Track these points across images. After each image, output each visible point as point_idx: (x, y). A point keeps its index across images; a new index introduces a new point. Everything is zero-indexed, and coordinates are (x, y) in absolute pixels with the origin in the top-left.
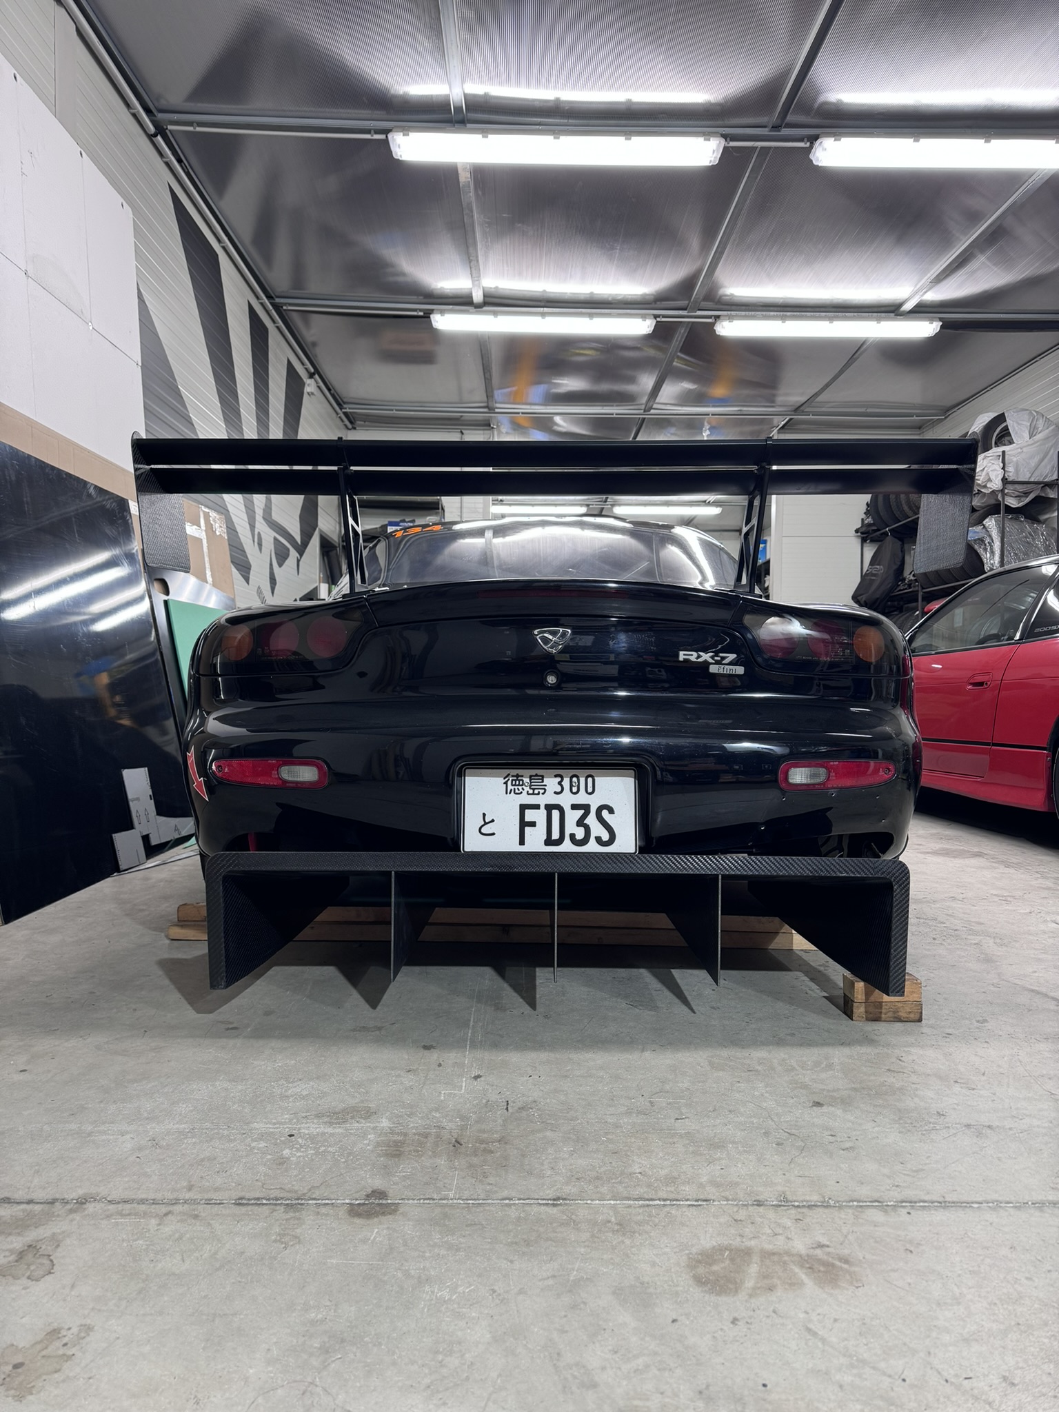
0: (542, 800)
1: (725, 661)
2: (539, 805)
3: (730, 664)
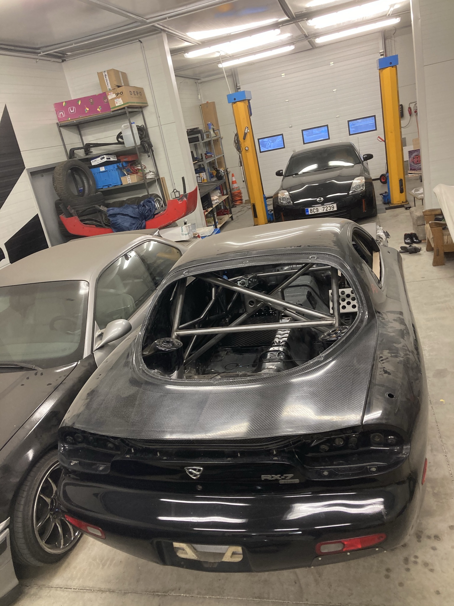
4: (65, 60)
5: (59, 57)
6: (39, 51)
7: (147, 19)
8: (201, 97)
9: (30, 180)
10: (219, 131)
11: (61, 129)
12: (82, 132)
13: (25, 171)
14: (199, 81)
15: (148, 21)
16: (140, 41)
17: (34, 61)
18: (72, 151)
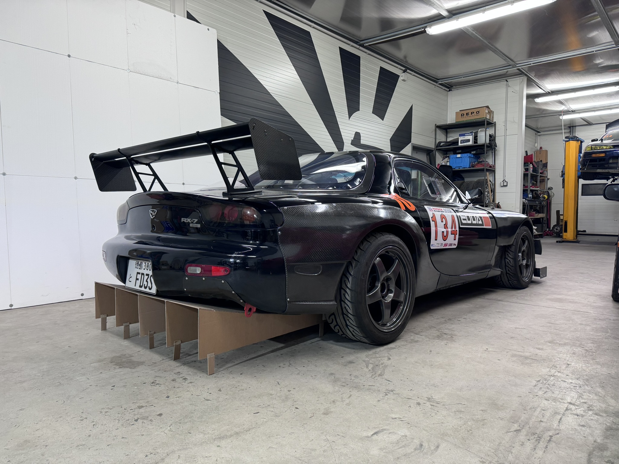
0: (141, 271)
1: (194, 222)
2: (140, 273)
3: (196, 223)
4: (451, 90)
5: (448, 88)
6: (439, 81)
7: (517, 64)
8: (537, 145)
9: (412, 151)
10: (547, 172)
11: (437, 129)
12: (448, 135)
13: (410, 144)
14: (539, 134)
15: (517, 65)
16: (506, 80)
17: (434, 86)
18: (440, 143)
